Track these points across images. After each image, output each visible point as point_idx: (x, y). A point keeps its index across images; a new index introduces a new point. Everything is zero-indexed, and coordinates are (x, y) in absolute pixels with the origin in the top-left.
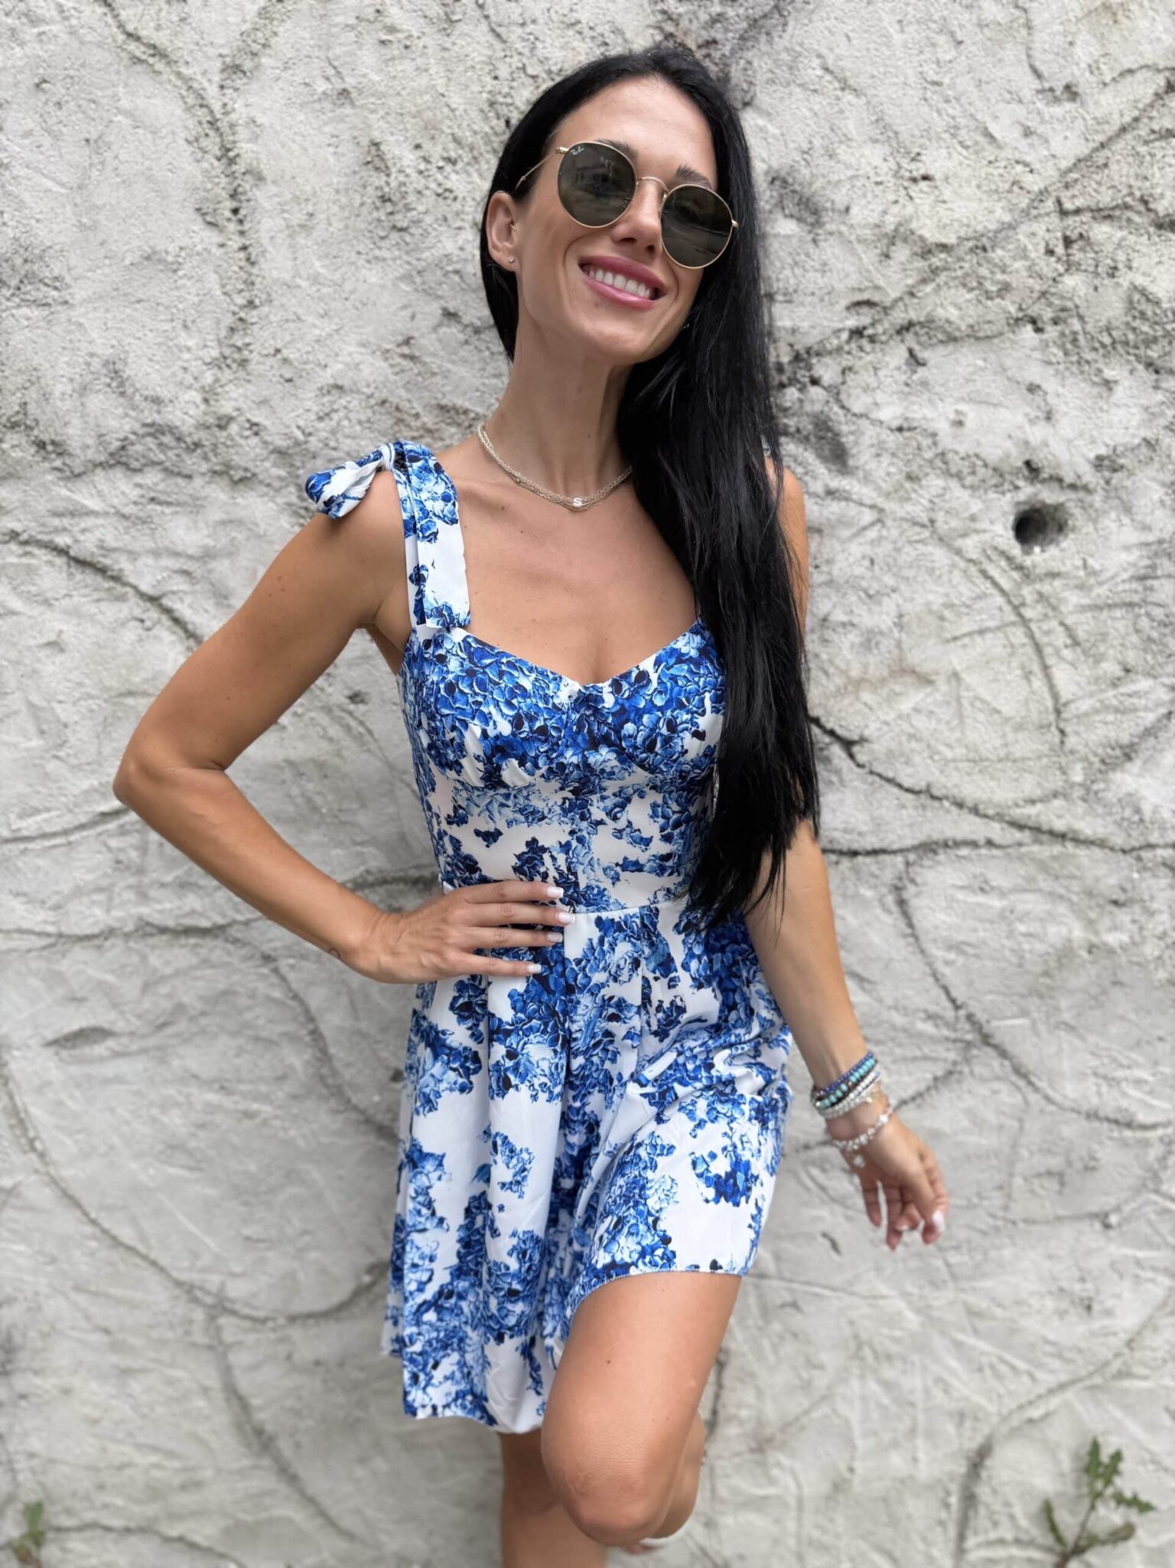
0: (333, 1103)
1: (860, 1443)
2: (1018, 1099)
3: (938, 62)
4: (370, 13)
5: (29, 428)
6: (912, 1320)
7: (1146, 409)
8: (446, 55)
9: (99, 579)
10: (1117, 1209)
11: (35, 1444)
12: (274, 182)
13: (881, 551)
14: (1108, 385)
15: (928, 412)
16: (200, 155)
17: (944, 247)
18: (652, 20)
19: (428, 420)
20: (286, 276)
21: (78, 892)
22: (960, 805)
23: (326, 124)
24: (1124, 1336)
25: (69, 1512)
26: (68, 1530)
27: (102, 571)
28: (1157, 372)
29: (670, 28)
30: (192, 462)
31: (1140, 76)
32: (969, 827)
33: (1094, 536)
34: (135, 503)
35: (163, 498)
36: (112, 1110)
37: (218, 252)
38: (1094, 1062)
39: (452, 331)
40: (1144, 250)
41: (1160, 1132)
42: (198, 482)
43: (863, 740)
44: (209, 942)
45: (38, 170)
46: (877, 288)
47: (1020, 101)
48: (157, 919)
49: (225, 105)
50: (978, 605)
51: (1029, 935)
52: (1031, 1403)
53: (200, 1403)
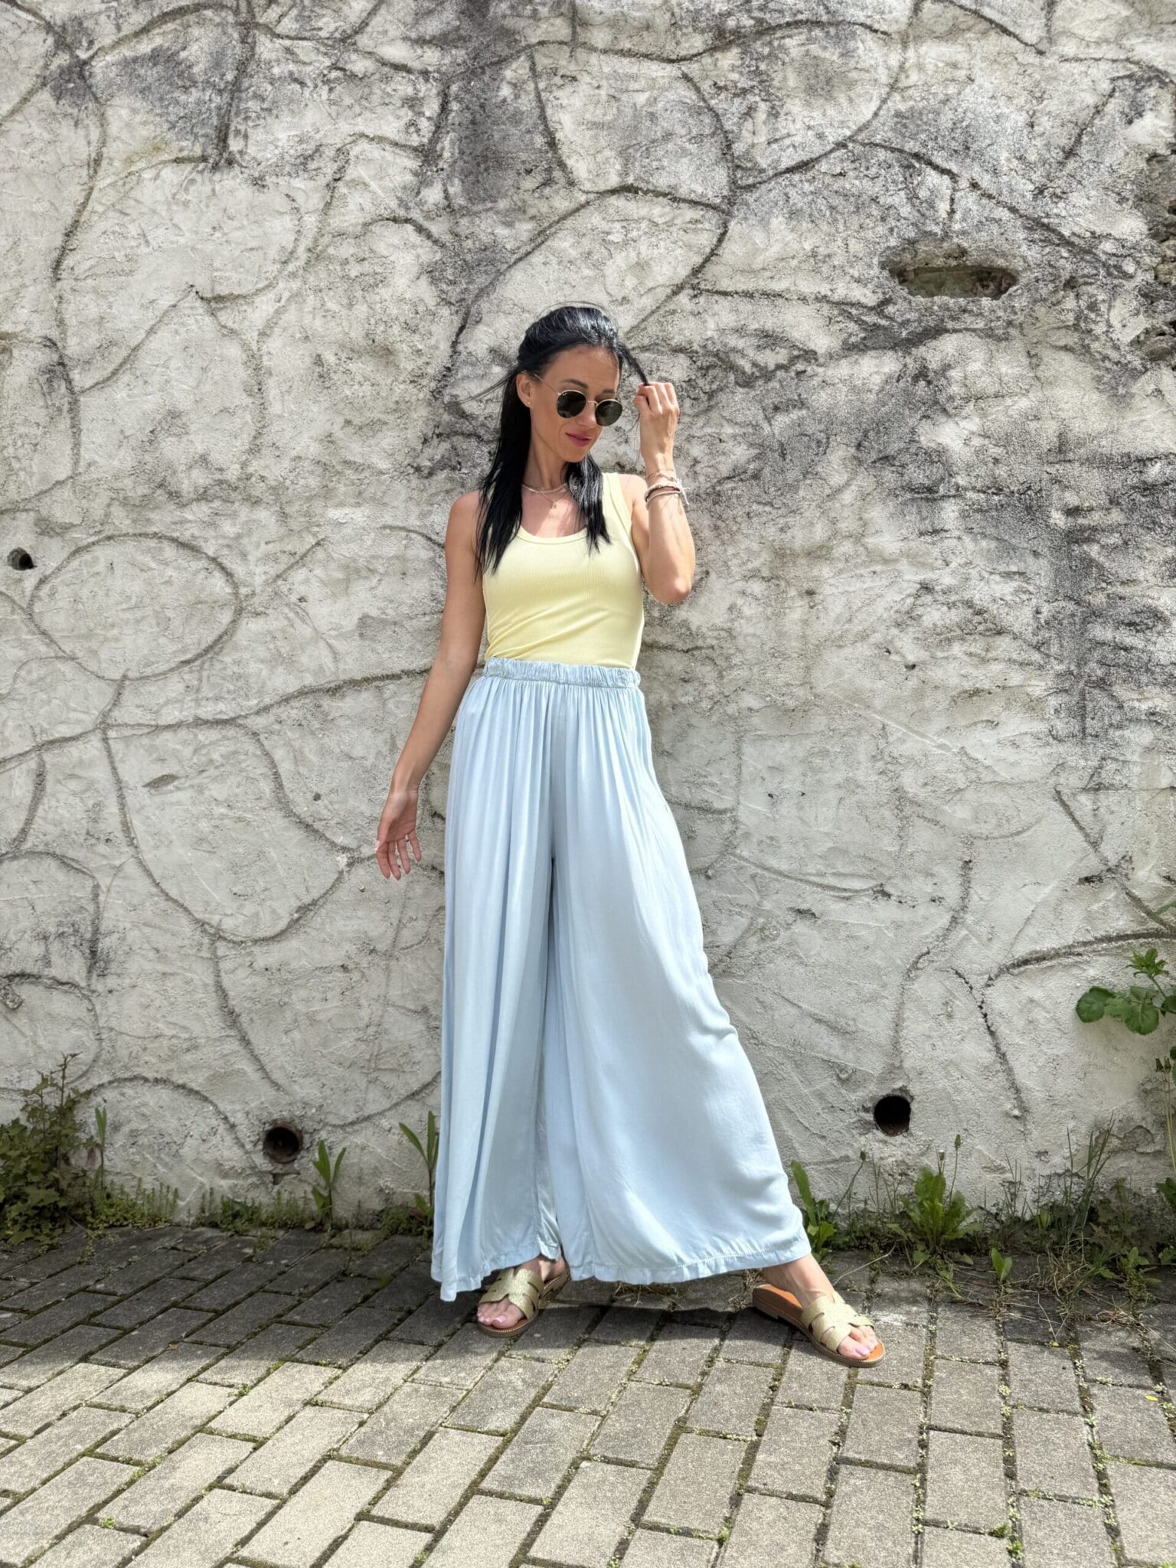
0: (282, 813)
4: (319, 306)
5: (166, 487)
8: (349, 318)
9: (189, 553)
10: (711, 866)
11: (114, 1023)
12: (276, 375)
16: (246, 369)
18: (436, 294)
19: (339, 468)
20: (279, 413)
21: (167, 703)
26: (126, 1080)
27: (192, 548)
29: (444, 296)
30: (233, 495)
31: (658, 290)
34: (209, 516)
35: (221, 512)
36: (173, 821)
37: (251, 406)
39: (350, 430)
41: (728, 815)
42: (237, 504)
44: (227, 726)
45: (182, 383)
48: (203, 716)
49: (258, 348)
53: (200, 995)
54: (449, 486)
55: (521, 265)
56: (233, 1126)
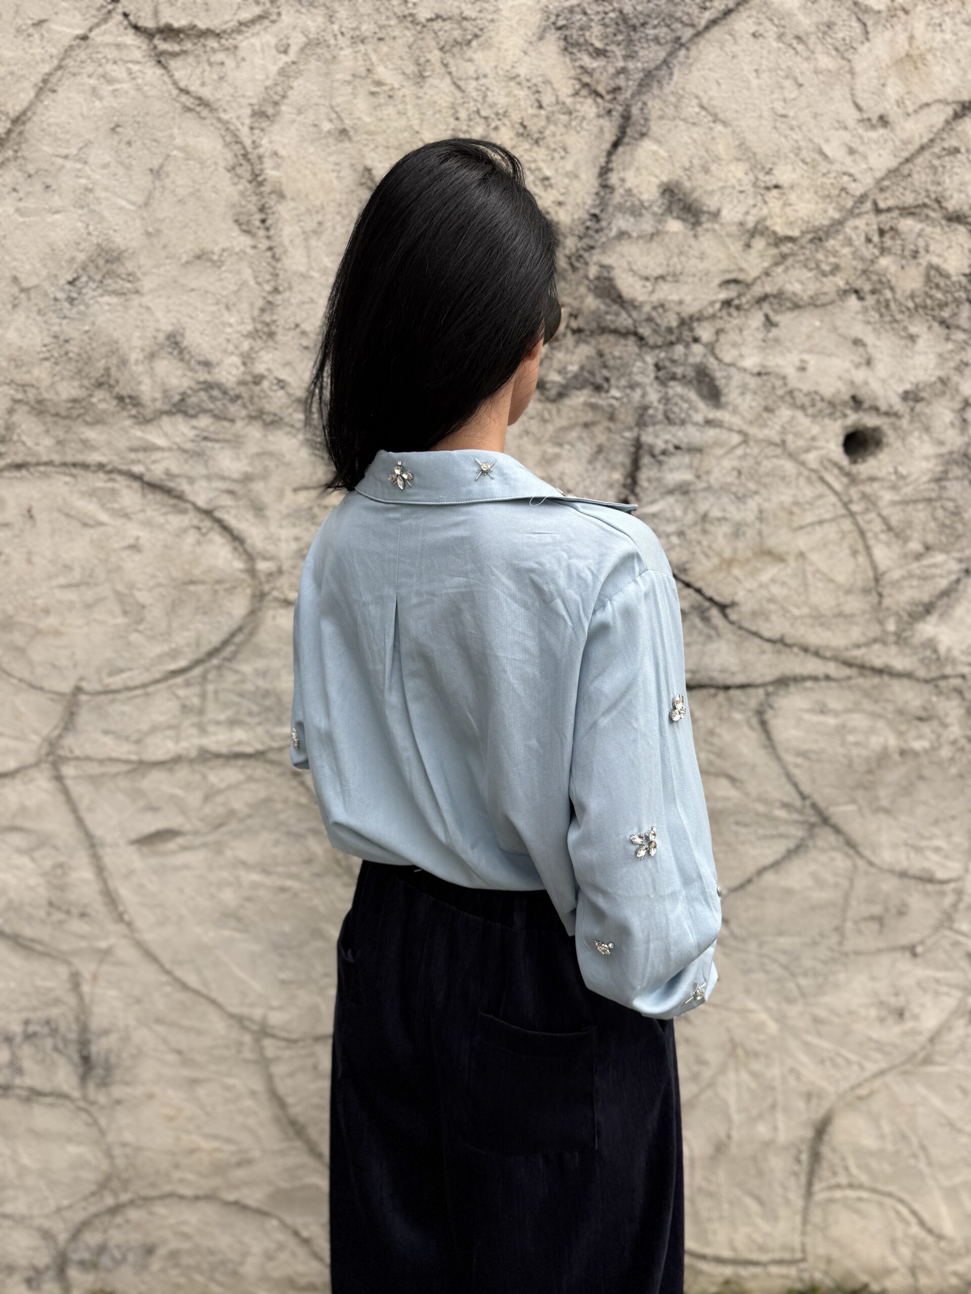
1: (736, 1118)
2: (848, 864)
3: (785, 100)
4: (362, 71)
5: (111, 387)
6: (772, 1027)
7: (940, 355)
8: (420, 102)
9: (165, 500)
10: (922, 942)
11: (128, 1137)
12: (293, 199)
13: (746, 464)
14: (912, 338)
15: (780, 361)
16: (236, 180)
17: (790, 239)
18: (572, 73)
20: (302, 269)
21: (154, 729)
22: (805, 650)
23: (330, 154)
24: (926, 1035)
25: (153, 1185)
26: (154, 1198)
27: (169, 492)
28: (948, 327)
29: (586, 79)
30: (232, 409)
31: (934, 108)
32: (812, 666)
33: (902, 450)
34: (193, 441)
35: (213, 436)
36: (181, 890)
37: (251, 252)
38: (904, 836)
40: (937, 237)
41: (953, 885)
42: (239, 424)
43: (733, 604)
44: (252, 763)
45: (115, 194)
46: (741, 270)
47: (846, 128)
48: (213, 748)
49: (254, 142)
50: (819, 503)
51: (857, 744)
52: (859, 1085)
53: (249, 1103)
54: (589, 416)
55: (716, 33)
56: (306, 1242)
